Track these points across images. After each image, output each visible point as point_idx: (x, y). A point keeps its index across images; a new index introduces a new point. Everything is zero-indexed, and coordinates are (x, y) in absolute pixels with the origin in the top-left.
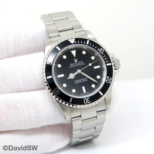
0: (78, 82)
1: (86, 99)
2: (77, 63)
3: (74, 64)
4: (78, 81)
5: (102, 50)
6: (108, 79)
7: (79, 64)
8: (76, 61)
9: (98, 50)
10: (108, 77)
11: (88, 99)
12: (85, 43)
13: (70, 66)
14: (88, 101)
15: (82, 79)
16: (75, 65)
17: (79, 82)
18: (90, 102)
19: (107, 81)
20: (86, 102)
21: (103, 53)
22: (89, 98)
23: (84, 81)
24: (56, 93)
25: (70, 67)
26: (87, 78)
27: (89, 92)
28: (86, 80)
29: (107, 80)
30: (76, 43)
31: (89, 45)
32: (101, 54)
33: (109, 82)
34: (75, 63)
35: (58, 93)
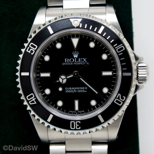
0: (70, 91)
1: (74, 122)
2: (77, 59)
3: (72, 60)
4: (70, 88)
5: (122, 48)
6: (119, 98)
7: (80, 62)
8: (76, 56)
9: (114, 46)
10: (119, 94)
11: (78, 123)
12: (95, 30)
13: (64, 62)
14: (77, 125)
15: (78, 88)
16: (73, 63)
17: (72, 91)
18: (80, 128)
19: (117, 101)
20: (73, 127)
21: (122, 54)
22: (80, 122)
23: (81, 91)
24: (30, 102)
25: (63, 64)
26: (86, 88)
27: (83, 111)
28: (85, 90)
29: (116, 99)
30: (81, 27)
31: (101, 35)
32: (118, 54)
33: (120, 103)
34: (74, 58)
35: (33, 102)
